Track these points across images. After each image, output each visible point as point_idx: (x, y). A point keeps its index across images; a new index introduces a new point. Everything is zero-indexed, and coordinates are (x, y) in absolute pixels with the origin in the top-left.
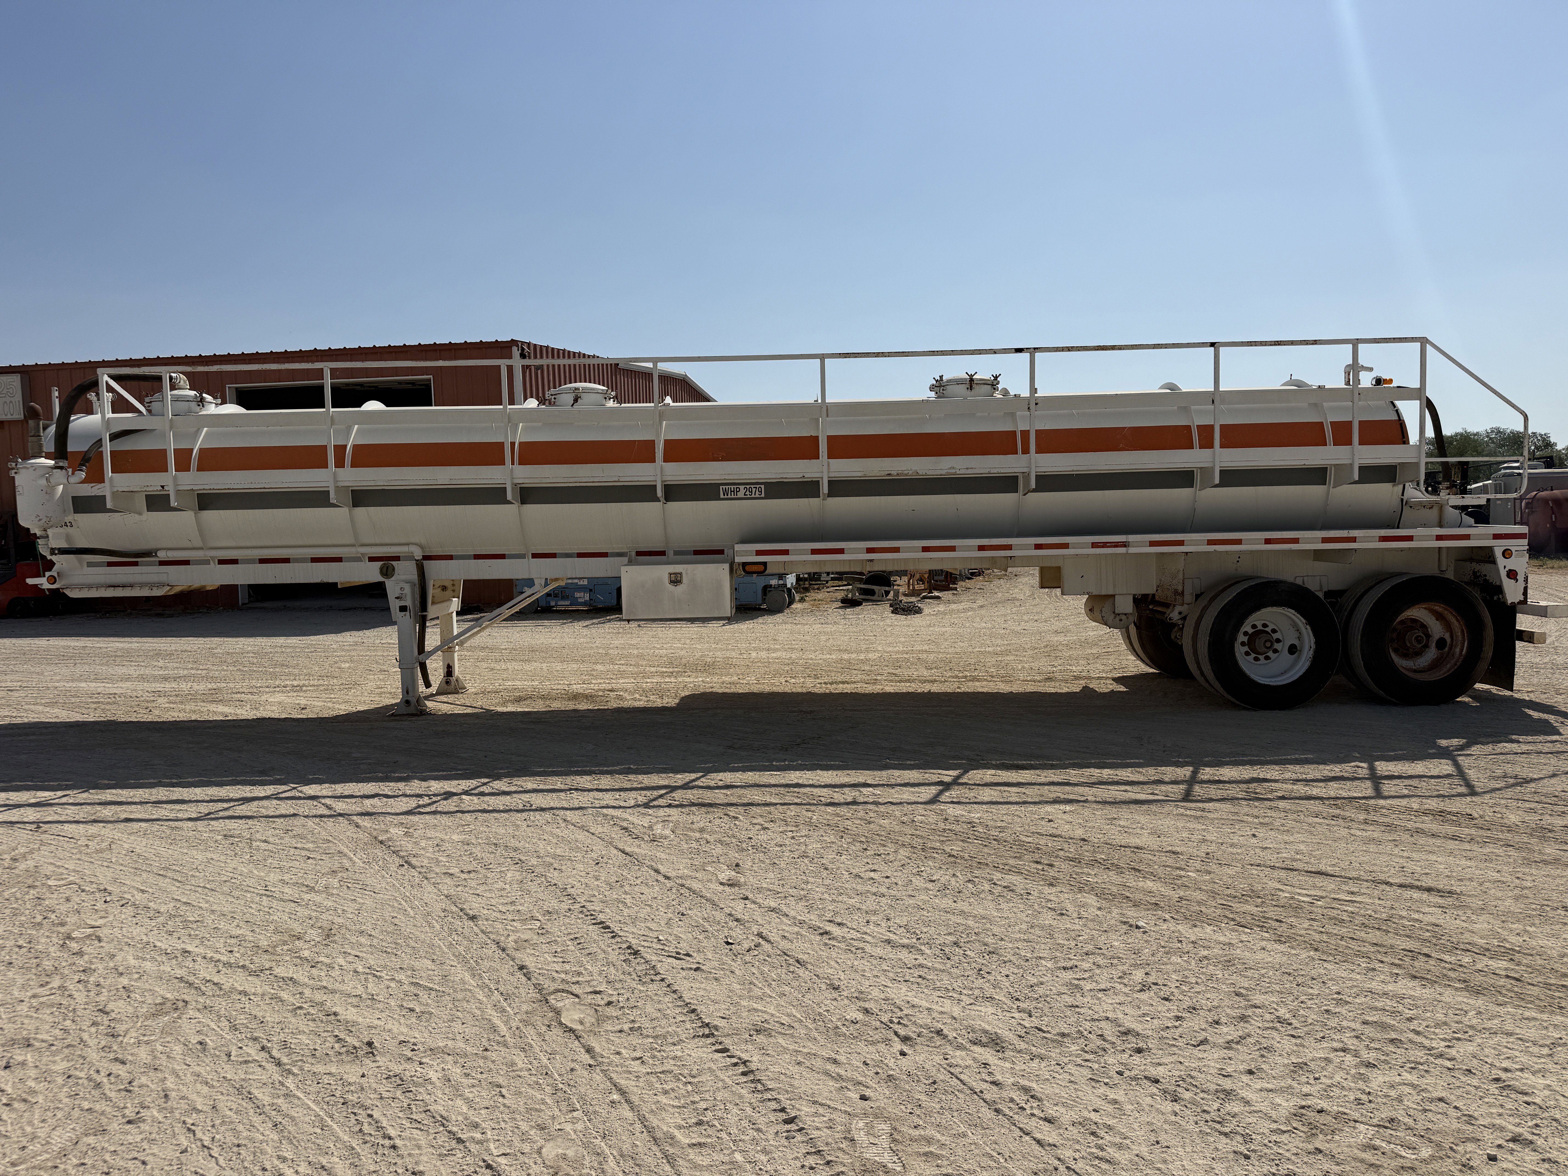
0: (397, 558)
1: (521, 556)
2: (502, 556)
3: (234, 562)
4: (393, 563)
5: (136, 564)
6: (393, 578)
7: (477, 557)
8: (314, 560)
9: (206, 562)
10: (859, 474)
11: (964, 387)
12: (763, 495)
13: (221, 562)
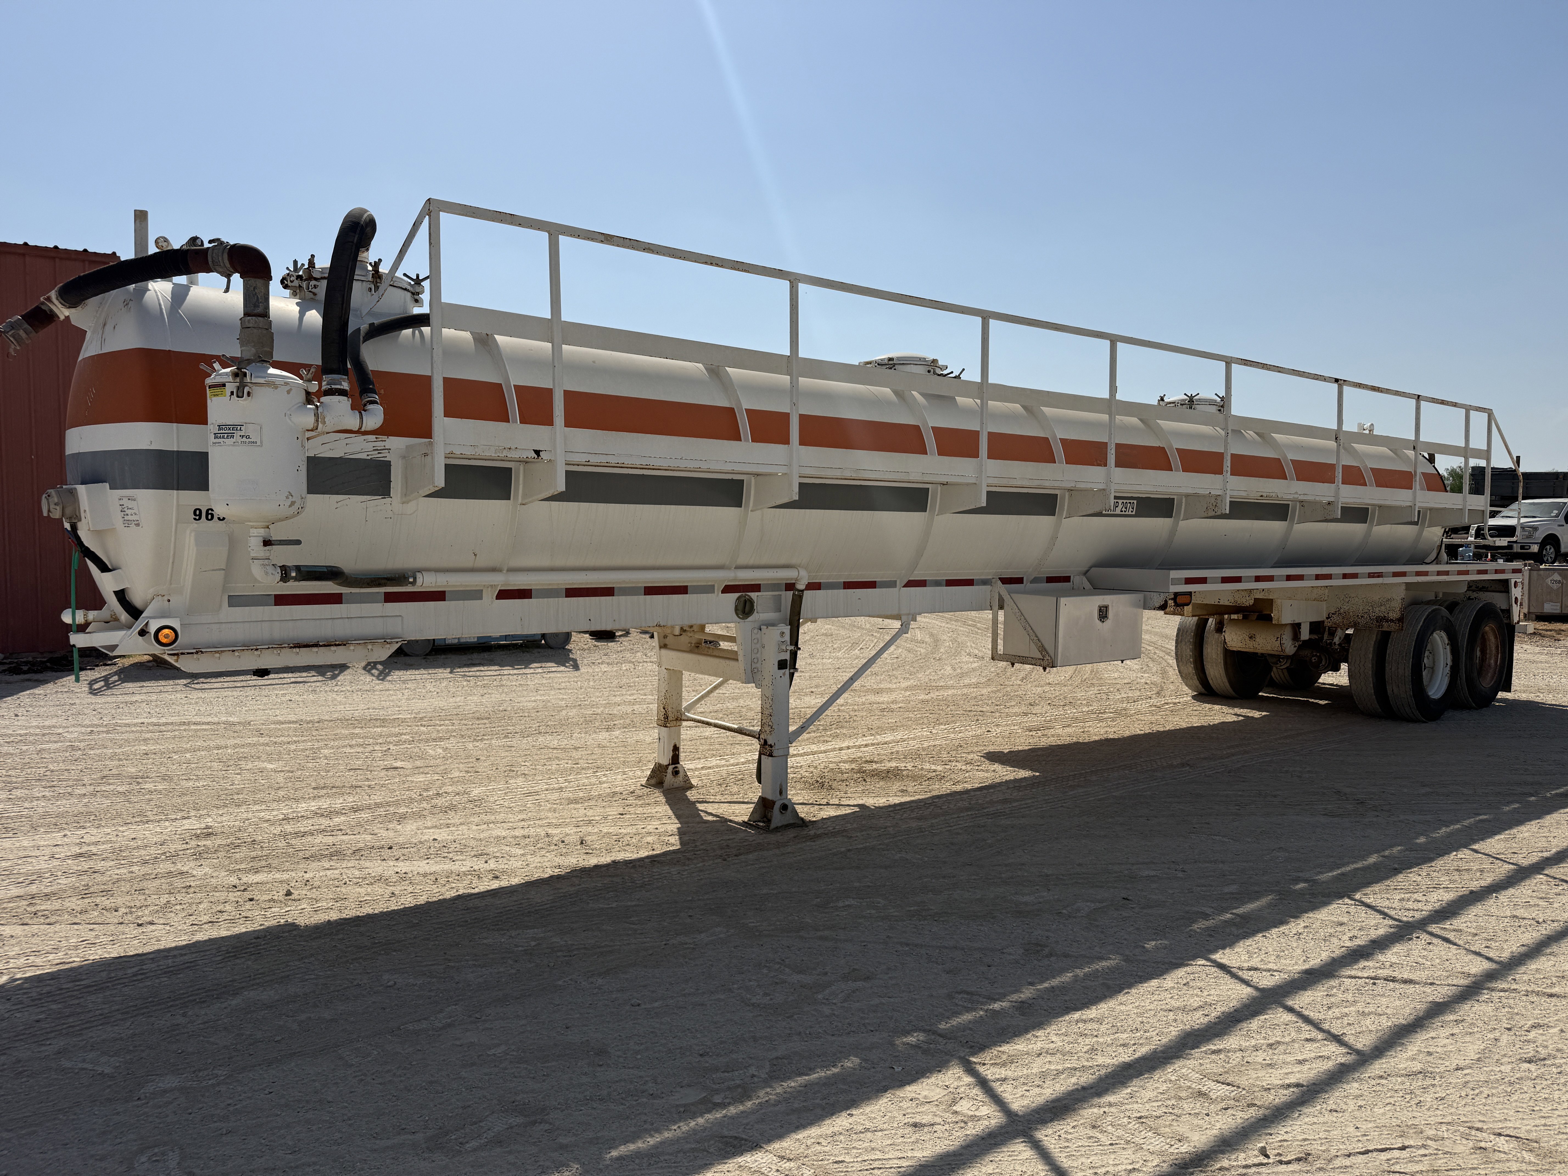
0: (756, 588)
1: (891, 584)
2: (872, 585)
3: (524, 594)
4: (753, 595)
5: (336, 599)
6: (750, 619)
7: (848, 585)
8: (650, 591)
9: (475, 595)
10: (1244, 494)
11: (1213, 409)
12: (1134, 513)
13: (504, 594)
